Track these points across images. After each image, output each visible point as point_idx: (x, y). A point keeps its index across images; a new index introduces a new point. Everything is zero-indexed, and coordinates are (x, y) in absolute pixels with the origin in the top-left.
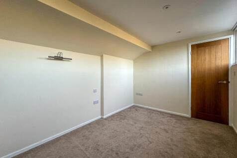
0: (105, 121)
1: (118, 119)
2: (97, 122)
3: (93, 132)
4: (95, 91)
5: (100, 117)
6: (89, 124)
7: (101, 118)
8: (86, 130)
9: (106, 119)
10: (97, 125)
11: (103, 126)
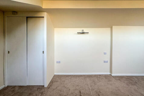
0: (112, 78)
1: (126, 82)
2: (106, 76)
3: (100, 81)
4: (105, 54)
5: (109, 73)
6: (100, 75)
7: (110, 75)
8: (96, 78)
9: (113, 77)
10: (104, 78)
11: (109, 81)
